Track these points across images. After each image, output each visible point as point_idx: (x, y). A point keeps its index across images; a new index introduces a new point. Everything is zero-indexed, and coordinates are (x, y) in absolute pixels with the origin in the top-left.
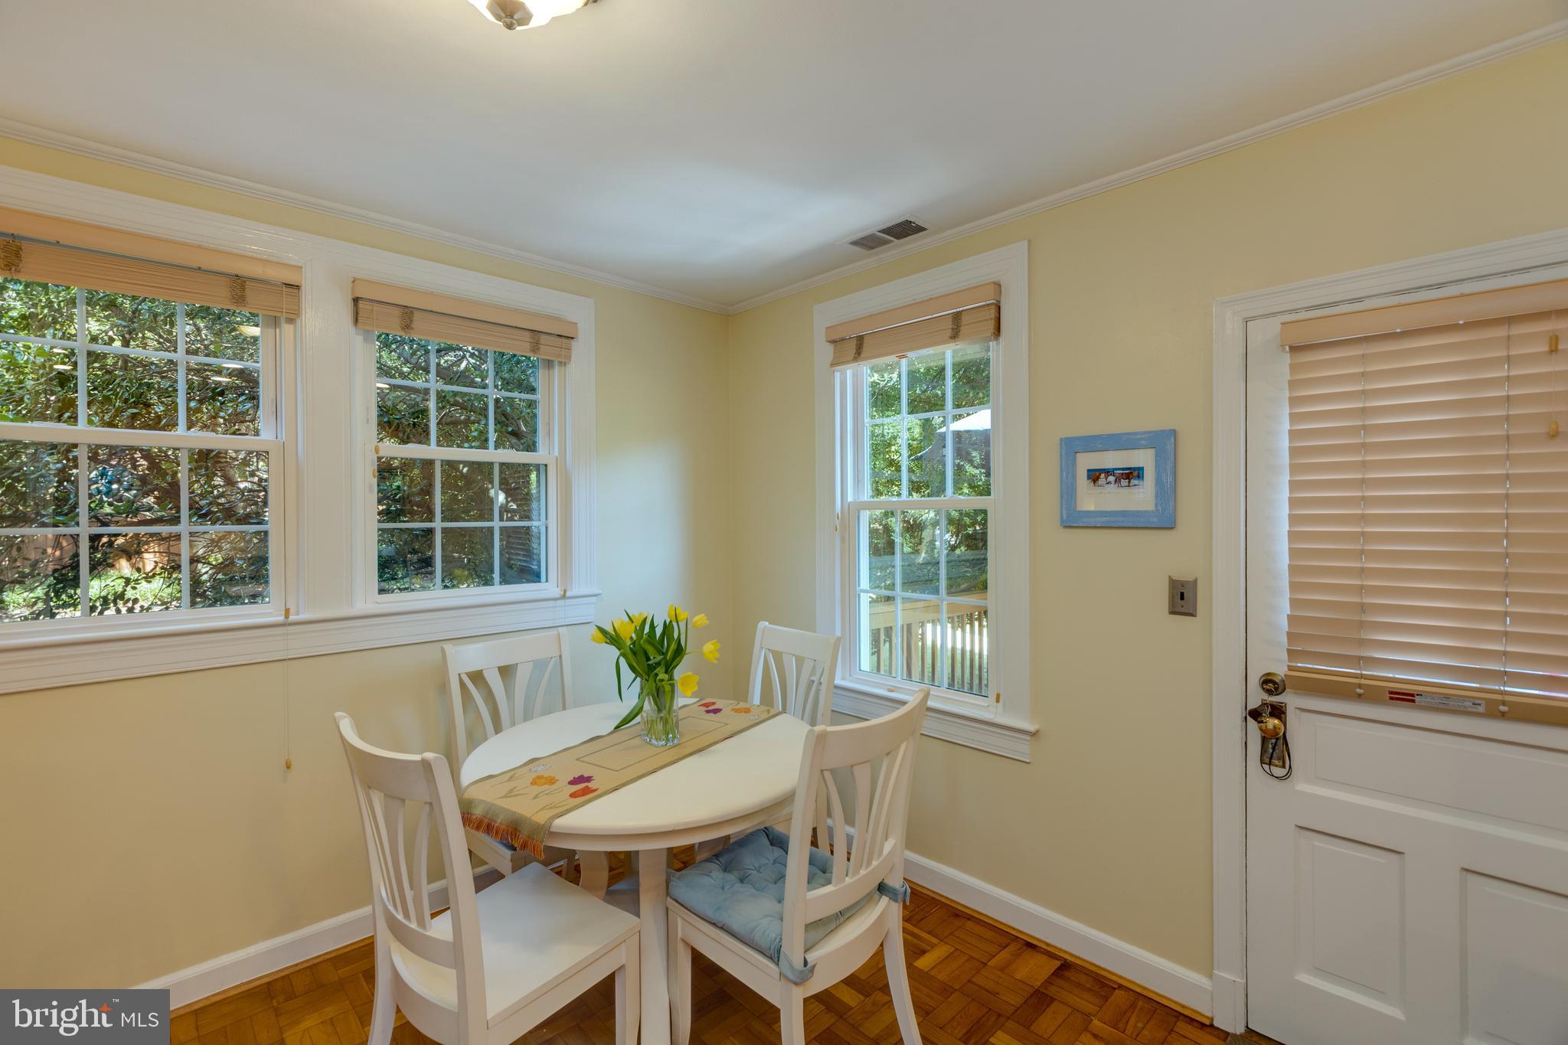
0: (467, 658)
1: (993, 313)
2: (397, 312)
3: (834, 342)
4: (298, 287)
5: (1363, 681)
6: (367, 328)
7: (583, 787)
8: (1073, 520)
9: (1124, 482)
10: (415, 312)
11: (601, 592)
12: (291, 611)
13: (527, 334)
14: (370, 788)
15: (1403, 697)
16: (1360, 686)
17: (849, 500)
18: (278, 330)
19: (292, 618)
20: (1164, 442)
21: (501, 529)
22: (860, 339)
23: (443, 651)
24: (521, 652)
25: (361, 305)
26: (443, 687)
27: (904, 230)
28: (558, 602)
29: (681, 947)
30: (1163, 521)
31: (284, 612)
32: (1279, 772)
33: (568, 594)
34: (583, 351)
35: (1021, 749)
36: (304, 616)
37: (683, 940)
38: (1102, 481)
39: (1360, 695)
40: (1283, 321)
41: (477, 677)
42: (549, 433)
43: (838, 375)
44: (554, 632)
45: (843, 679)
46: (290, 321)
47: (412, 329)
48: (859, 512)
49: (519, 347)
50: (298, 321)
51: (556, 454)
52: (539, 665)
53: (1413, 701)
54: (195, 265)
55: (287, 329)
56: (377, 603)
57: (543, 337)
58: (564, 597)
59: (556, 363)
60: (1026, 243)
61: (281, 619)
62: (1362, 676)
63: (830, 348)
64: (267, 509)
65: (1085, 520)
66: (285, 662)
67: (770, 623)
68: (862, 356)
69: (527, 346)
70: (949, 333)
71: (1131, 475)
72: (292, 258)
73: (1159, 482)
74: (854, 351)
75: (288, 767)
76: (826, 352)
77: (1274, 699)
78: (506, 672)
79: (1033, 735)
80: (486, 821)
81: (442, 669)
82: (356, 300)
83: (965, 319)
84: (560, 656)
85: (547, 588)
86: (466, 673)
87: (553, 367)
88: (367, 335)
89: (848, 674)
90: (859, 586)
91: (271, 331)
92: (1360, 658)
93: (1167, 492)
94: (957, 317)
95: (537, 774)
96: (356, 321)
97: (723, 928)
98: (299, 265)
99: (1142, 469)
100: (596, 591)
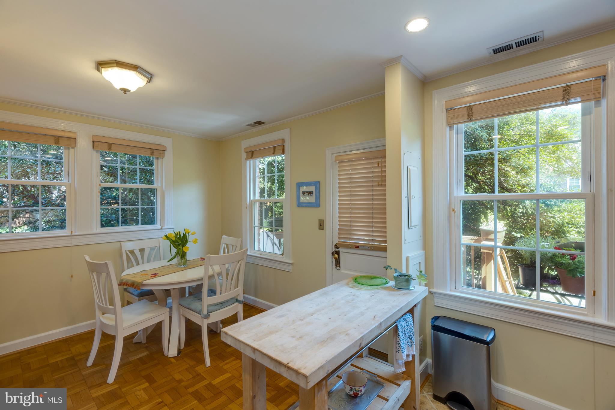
0: (128, 246)
1: (282, 147)
2: (107, 144)
3: (247, 152)
4: (75, 139)
5: (350, 244)
6: (97, 149)
7: (155, 275)
8: (300, 205)
9: (310, 195)
10: (112, 145)
11: (174, 227)
12: (73, 232)
13: (150, 150)
14: (93, 272)
15: (357, 247)
16: (350, 245)
17: (251, 199)
18: (69, 151)
19: (73, 234)
20: (317, 184)
21: (141, 208)
22: (253, 152)
23: (120, 243)
24: (146, 245)
25: (95, 143)
26: (121, 256)
27: (259, 123)
28: (160, 230)
29: (182, 317)
30: (317, 205)
31: (71, 232)
32: (338, 268)
33: (163, 228)
34: (168, 155)
35: (289, 268)
36: (76, 234)
37: (182, 315)
38: (305, 194)
39: (350, 247)
40: (336, 155)
41: (132, 252)
42: (158, 179)
43: (248, 162)
44: (158, 239)
45: (250, 253)
46: (73, 148)
47: (111, 149)
48: (254, 203)
49: (147, 154)
50: (75, 148)
51: (160, 185)
52: (152, 249)
53: (359, 248)
54: (44, 133)
55: (72, 150)
56: (100, 230)
57: (155, 150)
58: (162, 229)
59: (160, 158)
60: (289, 129)
61: (70, 234)
62: (350, 243)
63: (246, 154)
64: (65, 202)
65: (302, 205)
66: (71, 247)
67: (226, 236)
68: (253, 157)
69: (150, 153)
70: (272, 152)
71: (311, 193)
72: (74, 130)
73: (316, 195)
74: (251, 156)
75: (72, 277)
76: (244, 155)
77: (337, 250)
78: (142, 251)
79: (292, 264)
80: (126, 283)
81: (120, 250)
82: (93, 142)
83: (277, 148)
84: (159, 246)
85: (157, 226)
86: (128, 250)
87: (159, 159)
88: (97, 151)
89: (251, 251)
90: (254, 225)
91: (67, 151)
92: (350, 238)
93: (318, 198)
94: (275, 147)
95: (143, 273)
96: (94, 147)
97: (190, 309)
98: (75, 132)
99: (313, 191)
100: (173, 227)
